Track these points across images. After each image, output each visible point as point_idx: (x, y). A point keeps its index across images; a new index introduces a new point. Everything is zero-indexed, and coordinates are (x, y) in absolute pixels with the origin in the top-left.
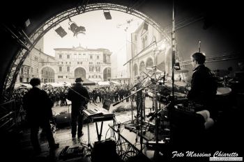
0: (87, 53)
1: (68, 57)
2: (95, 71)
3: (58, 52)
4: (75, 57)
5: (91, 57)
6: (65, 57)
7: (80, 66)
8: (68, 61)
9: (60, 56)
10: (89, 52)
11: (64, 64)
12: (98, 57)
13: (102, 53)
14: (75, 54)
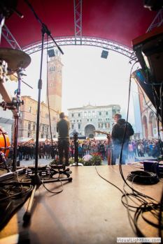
0: (96, 110)
1: (79, 115)
2: (104, 127)
3: (71, 112)
4: (85, 115)
5: (100, 114)
6: (76, 115)
7: (89, 123)
8: (79, 119)
9: (73, 115)
10: (98, 110)
11: (76, 122)
12: (107, 113)
13: (111, 109)
14: (85, 112)
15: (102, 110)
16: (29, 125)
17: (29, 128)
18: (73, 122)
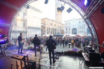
1: (69, 24)
6: (68, 24)
7: (74, 27)
8: (69, 25)
9: (66, 24)
14: (72, 22)
16: (48, 29)
17: (48, 30)
18: (66, 27)
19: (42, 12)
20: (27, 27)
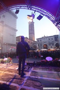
1: (41, 41)
2: (51, 45)
3: (38, 40)
5: (49, 39)
7: (45, 43)
10: (48, 38)
11: (40, 44)
12: (52, 39)
13: (54, 37)
14: (43, 39)
15: (50, 38)
18: (38, 44)
19: (17, 31)
20: (3, 43)
